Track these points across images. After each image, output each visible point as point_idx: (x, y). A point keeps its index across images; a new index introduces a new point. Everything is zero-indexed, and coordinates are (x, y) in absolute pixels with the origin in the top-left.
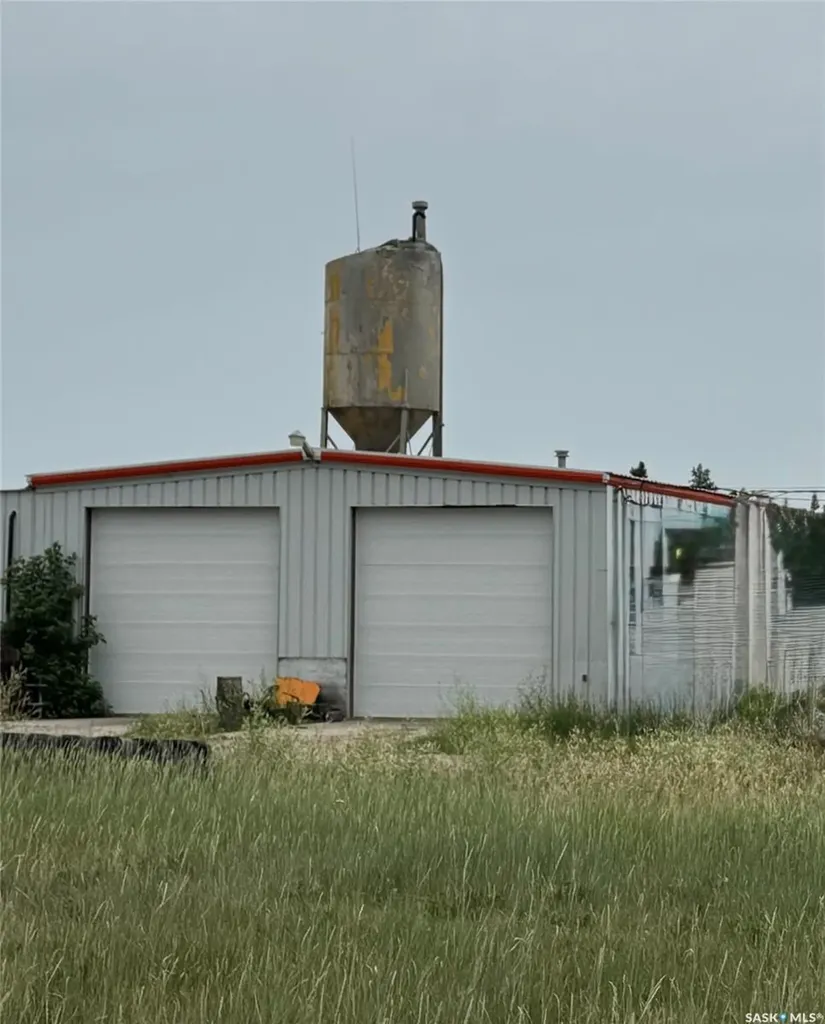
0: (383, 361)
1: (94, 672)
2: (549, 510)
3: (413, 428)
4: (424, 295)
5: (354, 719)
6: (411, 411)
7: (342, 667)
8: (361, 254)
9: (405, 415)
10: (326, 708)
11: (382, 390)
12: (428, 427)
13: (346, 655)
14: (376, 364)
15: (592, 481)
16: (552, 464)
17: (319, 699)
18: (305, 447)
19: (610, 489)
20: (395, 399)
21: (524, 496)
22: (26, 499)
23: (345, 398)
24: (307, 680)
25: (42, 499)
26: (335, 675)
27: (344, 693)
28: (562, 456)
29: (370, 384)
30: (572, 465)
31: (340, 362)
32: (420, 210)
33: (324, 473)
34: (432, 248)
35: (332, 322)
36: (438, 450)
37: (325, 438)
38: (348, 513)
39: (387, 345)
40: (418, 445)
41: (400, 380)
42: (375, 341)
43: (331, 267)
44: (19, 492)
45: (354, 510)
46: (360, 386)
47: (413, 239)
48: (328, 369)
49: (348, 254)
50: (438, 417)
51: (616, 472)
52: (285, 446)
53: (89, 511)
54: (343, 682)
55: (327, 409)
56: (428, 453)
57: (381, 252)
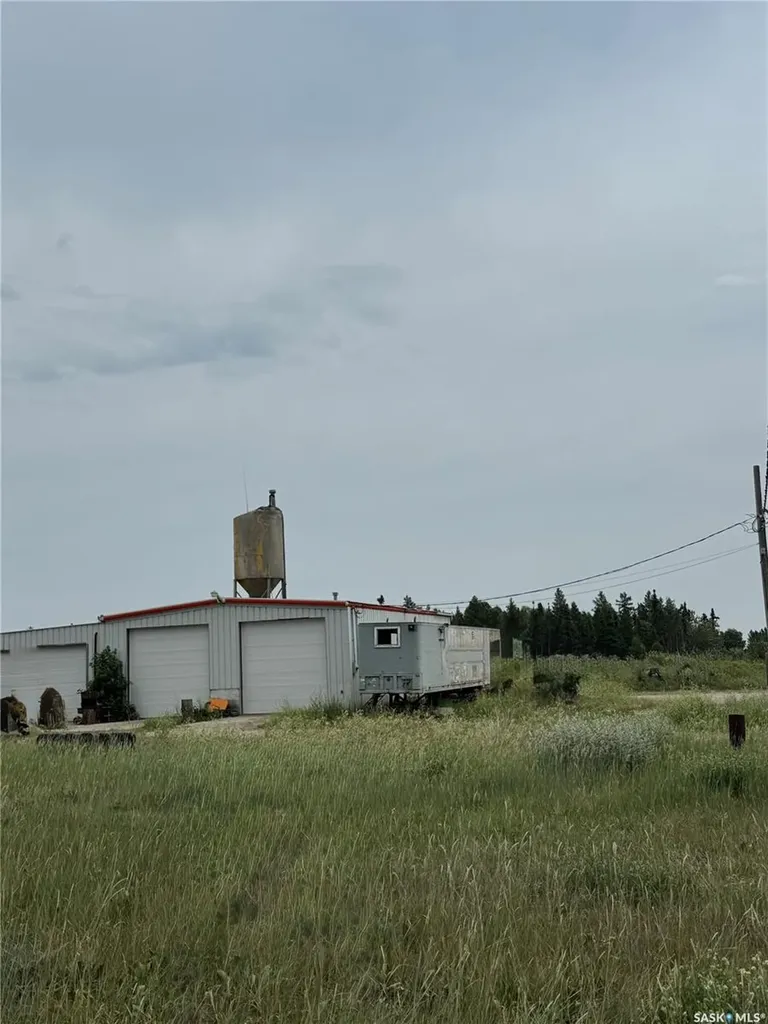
0: (259, 558)
1: (132, 700)
2: (323, 619)
3: (273, 587)
4: (276, 530)
5: (243, 715)
6: (272, 579)
7: (237, 692)
8: (248, 514)
9: (269, 581)
10: (231, 711)
11: (259, 570)
12: (279, 585)
13: (239, 687)
14: (256, 560)
15: (342, 605)
16: (331, 599)
17: (228, 707)
18: (218, 597)
19: (349, 608)
20: (265, 575)
21: (312, 613)
22: (102, 627)
23: (244, 575)
24: (222, 699)
25: (109, 627)
26: (234, 696)
27: (238, 703)
28: (335, 595)
29: (253, 568)
30: (340, 599)
31: (241, 560)
32: (272, 493)
33: (227, 608)
34: (278, 509)
35: (237, 542)
36: (284, 596)
37: (236, 593)
38: (238, 625)
39: (260, 551)
40: (275, 594)
41: (266, 566)
42: (255, 550)
43: (235, 519)
44: (93, 624)
45: (240, 623)
46: (249, 569)
47: (270, 506)
48: (236, 563)
49: (242, 513)
50: (283, 581)
51: (352, 601)
52: (209, 598)
53: (128, 630)
54: (238, 699)
55: (236, 580)
56: (280, 597)
57: (256, 513)
